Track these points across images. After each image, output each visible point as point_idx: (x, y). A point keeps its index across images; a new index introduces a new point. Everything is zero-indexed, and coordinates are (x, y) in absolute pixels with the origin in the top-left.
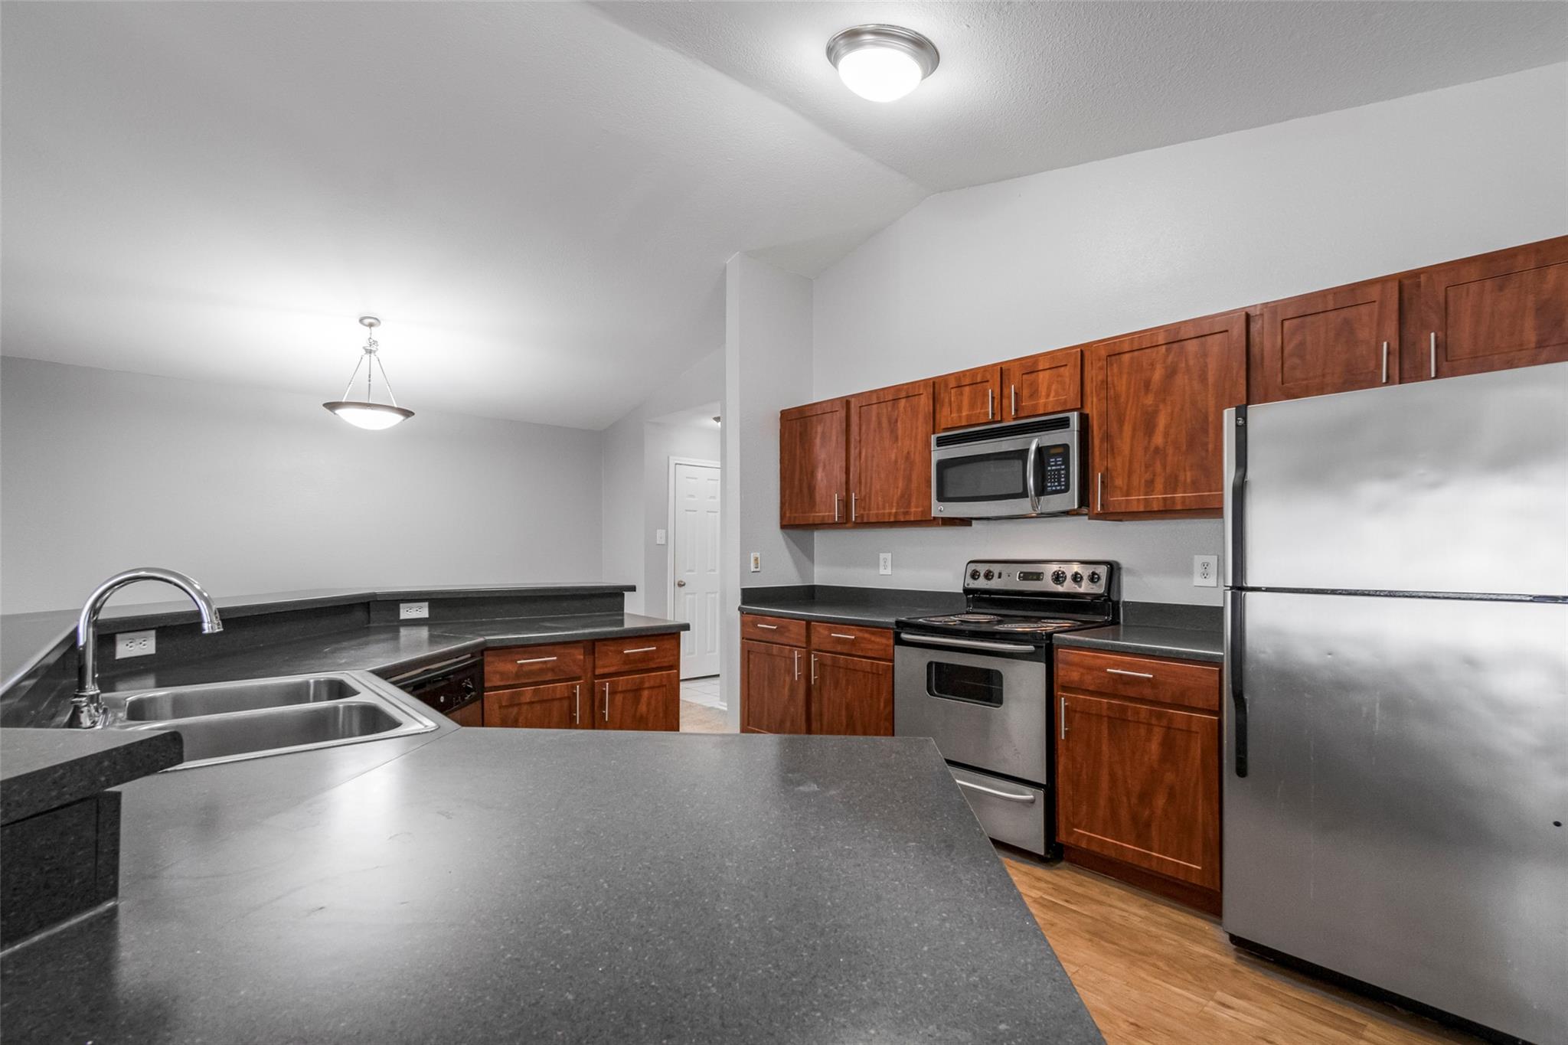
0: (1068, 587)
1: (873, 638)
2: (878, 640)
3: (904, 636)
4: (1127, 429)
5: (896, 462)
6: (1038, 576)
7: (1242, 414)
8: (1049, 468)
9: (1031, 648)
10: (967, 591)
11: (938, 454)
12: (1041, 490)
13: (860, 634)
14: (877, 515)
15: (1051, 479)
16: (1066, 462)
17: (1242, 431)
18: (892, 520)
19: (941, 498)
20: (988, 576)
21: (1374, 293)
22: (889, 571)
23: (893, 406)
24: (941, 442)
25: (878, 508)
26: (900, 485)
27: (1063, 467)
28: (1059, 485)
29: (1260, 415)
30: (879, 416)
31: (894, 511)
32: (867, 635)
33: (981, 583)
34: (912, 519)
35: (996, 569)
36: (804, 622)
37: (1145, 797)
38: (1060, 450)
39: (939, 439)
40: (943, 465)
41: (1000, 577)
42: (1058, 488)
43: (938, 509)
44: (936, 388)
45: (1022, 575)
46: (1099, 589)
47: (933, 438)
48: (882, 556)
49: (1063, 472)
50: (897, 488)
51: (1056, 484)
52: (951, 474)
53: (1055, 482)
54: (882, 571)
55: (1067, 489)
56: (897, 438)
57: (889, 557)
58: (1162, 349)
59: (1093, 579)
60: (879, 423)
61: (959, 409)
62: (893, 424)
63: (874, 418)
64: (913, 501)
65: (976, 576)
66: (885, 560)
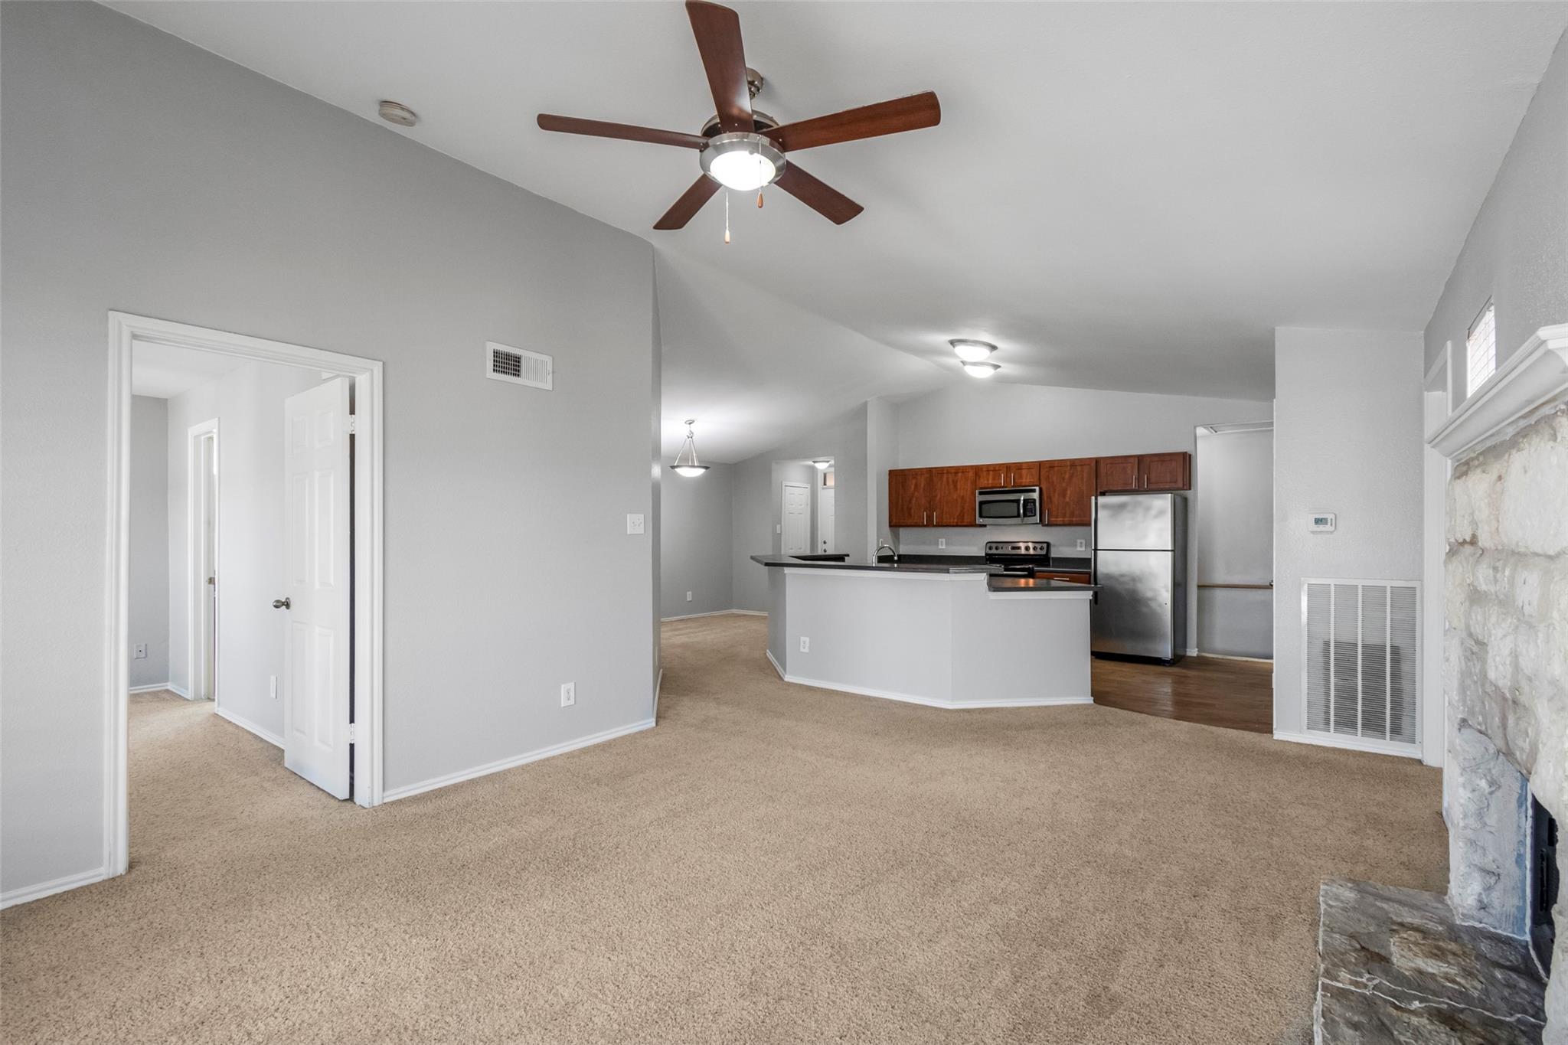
0: (1032, 552)
4: (1056, 495)
5: (957, 499)
6: (1019, 548)
7: (1096, 499)
8: (1028, 507)
9: (1026, 573)
10: (986, 554)
11: (979, 498)
12: (1025, 515)
14: (947, 522)
16: (1035, 505)
17: (1096, 504)
18: (955, 524)
19: (981, 516)
20: (997, 548)
21: (1132, 460)
22: (944, 547)
23: (954, 475)
24: (981, 493)
25: (947, 519)
26: (960, 509)
29: (1101, 500)
30: (947, 479)
31: (956, 520)
33: (994, 551)
34: (965, 524)
35: (1000, 545)
38: (1032, 500)
40: (981, 503)
41: (1002, 548)
42: (1032, 514)
43: (980, 521)
44: (978, 470)
45: (1011, 548)
46: (1044, 552)
47: (977, 492)
48: (940, 540)
49: (1033, 508)
50: (958, 510)
52: (984, 506)
53: (1030, 512)
54: (940, 547)
55: (1035, 515)
56: (957, 489)
57: (944, 540)
58: (1069, 467)
59: (1041, 549)
60: (948, 482)
61: (988, 480)
62: (955, 483)
63: (945, 479)
64: (966, 517)
65: (990, 548)
66: (942, 542)
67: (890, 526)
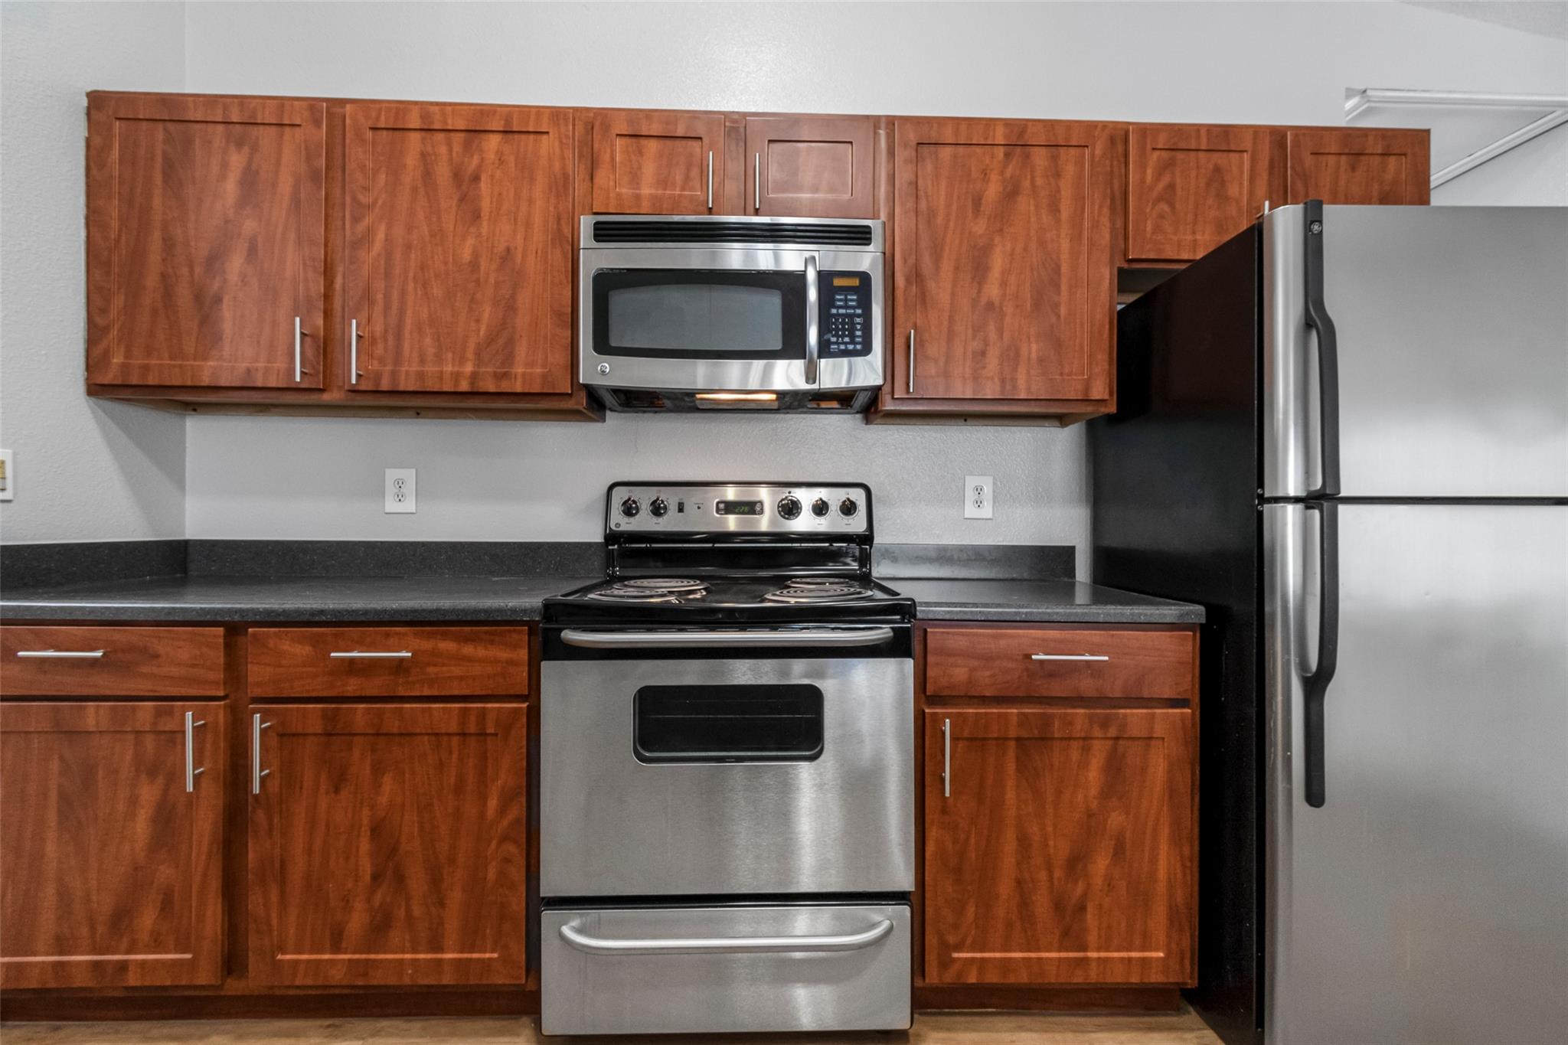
0: (804, 523)
1: (468, 650)
2: (482, 652)
3: (574, 636)
4: (947, 266)
5: (474, 265)
6: (751, 508)
8: (834, 311)
10: (612, 537)
11: (596, 258)
12: (825, 350)
13: (427, 645)
14: (421, 375)
15: (837, 329)
16: (865, 304)
18: (464, 386)
19: (603, 345)
20: (657, 510)
22: (409, 505)
23: (467, 146)
24: (605, 232)
25: (422, 361)
26: (486, 316)
27: (859, 311)
28: (853, 342)
30: (426, 159)
31: (469, 368)
32: (447, 646)
33: (644, 522)
34: (519, 389)
35: (670, 497)
36: (221, 630)
37: (1077, 863)
38: (855, 282)
39: (598, 227)
40: (607, 283)
41: (681, 509)
42: (851, 347)
43: (599, 370)
45: (722, 506)
46: (857, 524)
47: (586, 224)
49: (858, 320)
50: (478, 321)
51: (847, 339)
52: (621, 301)
53: (843, 336)
54: (391, 505)
55: (867, 350)
56: (477, 216)
57: (409, 475)
58: (1000, 152)
59: (848, 508)
60: (428, 175)
61: (635, 179)
62: (466, 182)
63: (411, 160)
64: (521, 351)
65: (630, 509)
66: (400, 483)
67: (96, 389)
